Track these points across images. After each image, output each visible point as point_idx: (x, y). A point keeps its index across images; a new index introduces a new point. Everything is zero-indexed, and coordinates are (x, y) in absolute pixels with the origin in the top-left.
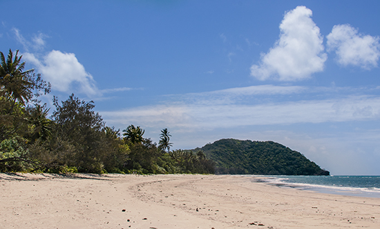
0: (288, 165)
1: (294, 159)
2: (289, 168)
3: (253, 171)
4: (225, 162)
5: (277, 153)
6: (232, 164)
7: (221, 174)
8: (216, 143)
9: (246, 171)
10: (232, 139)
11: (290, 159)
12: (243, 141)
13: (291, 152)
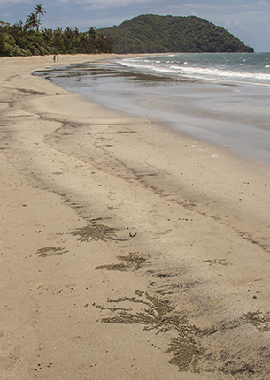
0: (210, 41)
1: (217, 35)
2: (211, 45)
3: (173, 49)
4: (143, 40)
5: (200, 29)
6: (151, 42)
7: (137, 53)
8: (134, 20)
9: (166, 49)
10: (152, 15)
11: (213, 35)
12: (163, 17)
13: (214, 27)
